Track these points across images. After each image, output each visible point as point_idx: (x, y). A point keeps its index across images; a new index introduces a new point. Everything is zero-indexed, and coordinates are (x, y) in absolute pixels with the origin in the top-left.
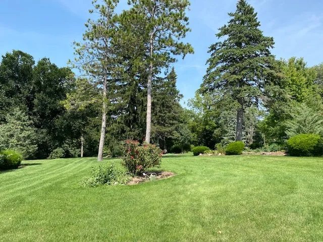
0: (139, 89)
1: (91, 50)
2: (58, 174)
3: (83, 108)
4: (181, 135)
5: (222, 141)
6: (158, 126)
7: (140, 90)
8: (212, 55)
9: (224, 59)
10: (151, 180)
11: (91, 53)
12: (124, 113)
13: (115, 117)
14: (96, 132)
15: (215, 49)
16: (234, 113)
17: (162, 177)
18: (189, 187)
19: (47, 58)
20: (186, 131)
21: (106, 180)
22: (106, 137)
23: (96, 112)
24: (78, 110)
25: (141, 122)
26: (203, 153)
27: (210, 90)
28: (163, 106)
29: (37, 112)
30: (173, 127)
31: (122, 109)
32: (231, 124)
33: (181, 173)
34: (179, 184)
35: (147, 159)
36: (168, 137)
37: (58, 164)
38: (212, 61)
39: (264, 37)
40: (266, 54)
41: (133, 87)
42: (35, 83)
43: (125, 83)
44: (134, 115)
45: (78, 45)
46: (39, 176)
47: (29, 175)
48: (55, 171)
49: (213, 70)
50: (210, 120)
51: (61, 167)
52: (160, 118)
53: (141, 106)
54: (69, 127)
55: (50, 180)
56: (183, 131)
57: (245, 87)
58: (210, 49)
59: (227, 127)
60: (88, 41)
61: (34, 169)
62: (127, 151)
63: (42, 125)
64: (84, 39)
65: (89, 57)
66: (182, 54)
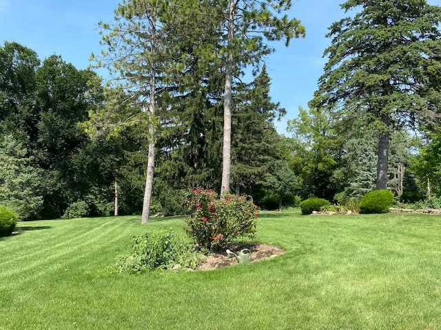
0: (208, 103)
1: (128, 37)
2: (76, 247)
3: (117, 135)
4: (279, 179)
5: (346, 189)
6: (240, 165)
7: (209, 105)
8: (335, 40)
9: (356, 47)
10: (241, 262)
11: (129, 42)
12: (183, 143)
13: (168, 150)
14: (139, 176)
15: (339, 30)
16: (369, 142)
17: (259, 257)
18: (318, 279)
19: (58, 55)
20: (286, 173)
21: (159, 262)
22: (156, 182)
23: (138, 141)
24: (108, 138)
25: (211, 158)
26: (318, 210)
27: (330, 101)
28: (248, 131)
29: (44, 141)
30: (265, 167)
31: (179, 138)
32: (364, 161)
33: (294, 248)
34: (296, 272)
35: (232, 222)
36: (257, 183)
37: (75, 229)
38: (334, 52)
39: (428, 6)
40: (431, 37)
41: (197, 100)
42: (39, 96)
43: (185, 94)
44: (199, 146)
45: (106, 27)
46: (43, 251)
47: (28, 248)
48: (70, 241)
49: (336, 67)
50: (325, 154)
51: (80, 234)
52: (243, 152)
53: (212, 130)
54: (94, 167)
55: (60, 258)
56: (281, 173)
57: (395, 95)
58: (330, 31)
59: (357, 165)
60: (123, 20)
61: (37, 236)
62: (194, 208)
63: (51, 163)
64: (116, 19)
65: (125, 48)
66: (284, 38)
